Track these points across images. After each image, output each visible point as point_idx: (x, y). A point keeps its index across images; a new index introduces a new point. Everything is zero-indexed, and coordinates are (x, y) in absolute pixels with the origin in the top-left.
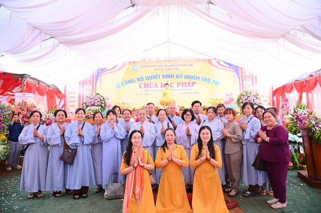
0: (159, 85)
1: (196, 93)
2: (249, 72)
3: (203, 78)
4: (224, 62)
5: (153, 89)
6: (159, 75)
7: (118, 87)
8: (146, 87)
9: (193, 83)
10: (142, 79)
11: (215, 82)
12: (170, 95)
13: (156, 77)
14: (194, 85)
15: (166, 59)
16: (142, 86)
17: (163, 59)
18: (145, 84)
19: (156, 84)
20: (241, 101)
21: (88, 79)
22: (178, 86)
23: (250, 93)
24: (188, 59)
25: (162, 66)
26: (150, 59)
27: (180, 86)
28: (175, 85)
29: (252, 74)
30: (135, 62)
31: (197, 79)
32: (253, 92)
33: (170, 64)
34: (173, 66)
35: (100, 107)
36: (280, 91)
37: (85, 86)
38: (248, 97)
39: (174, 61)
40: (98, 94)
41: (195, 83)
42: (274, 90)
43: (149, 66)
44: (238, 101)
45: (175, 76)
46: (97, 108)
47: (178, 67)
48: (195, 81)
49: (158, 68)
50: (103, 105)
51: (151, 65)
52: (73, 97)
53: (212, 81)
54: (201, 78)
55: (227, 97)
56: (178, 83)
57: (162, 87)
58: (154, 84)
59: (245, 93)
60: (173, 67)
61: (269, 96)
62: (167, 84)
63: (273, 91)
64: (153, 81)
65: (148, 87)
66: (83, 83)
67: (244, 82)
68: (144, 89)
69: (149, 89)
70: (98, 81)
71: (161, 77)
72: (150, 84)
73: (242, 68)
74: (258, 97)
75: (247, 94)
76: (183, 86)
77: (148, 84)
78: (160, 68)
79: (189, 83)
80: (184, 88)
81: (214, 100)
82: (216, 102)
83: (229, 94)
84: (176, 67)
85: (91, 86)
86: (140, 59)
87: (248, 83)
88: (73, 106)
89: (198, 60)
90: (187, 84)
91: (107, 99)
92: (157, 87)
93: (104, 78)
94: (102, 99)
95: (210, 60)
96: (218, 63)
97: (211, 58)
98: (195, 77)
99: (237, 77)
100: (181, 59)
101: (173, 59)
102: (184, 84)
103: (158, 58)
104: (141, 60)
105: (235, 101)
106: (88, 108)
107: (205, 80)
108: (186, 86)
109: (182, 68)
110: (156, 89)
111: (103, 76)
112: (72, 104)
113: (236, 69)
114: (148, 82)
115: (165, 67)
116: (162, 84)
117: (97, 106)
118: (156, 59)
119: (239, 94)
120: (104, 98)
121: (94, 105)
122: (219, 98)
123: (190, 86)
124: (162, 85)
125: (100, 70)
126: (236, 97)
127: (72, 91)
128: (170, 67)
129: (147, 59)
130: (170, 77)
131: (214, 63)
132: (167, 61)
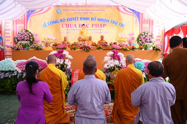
0: (78, 26)
1: (106, 32)
2: (148, 17)
3: (112, 21)
4: (129, 9)
5: (73, 28)
6: (78, 18)
7: (45, 26)
8: (67, 26)
9: (104, 24)
10: (64, 20)
11: (121, 24)
12: (85, 33)
13: (75, 19)
14: (105, 26)
15: (84, 5)
16: (64, 26)
17: (81, 5)
18: (66, 24)
19: (75, 25)
20: (140, 39)
21: (20, 19)
22: (92, 27)
23: (147, 34)
24: (101, 5)
25: (80, 10)
26: (70, 4)
27: (94, 27)
28: (90, 26)
29: (150, 19)
30: (58, 6)
31: (107, 22)
32: (150, 32)
33: (86, 9)
34: (89, 10)
35: (29, 41)
36: (170, 33)
37: (17, 25)
38: (146, 36)
39: (89, 6)
40: (28, 31)
41: (106, 25)
42: (166, 31)
43: (69, 10)
44: (138, 39)
45: (90, 19)
46: (26, 42)
47: (92, 12)
48: (105, 23)
49: (77, 12)
50: (31, 40)
51: (71, 9)
52: (8, 33)
53: (118, 24)
54: (110, 21)
55: (130, 36)
56: (92, 24)
57: (80, 27)
58: (74, 25)
59: (144, 33)
60: (89, 12)
61: (161, 36)
62: (84, 25)
63: (165, 33)
64: (73, 23)
65: (69, 27)
66: (16, 22)
67: (143, 25)
68: (65, 28)
69: (70, 28)
70: (29, 21)
71: (79, 19)
72: (71, 25)
73: (142, 14)
74: (153, 37)
75: (145, 34)
76: (96, 27)
77: (68, 24)
78: (79, 12)
79: (101, 24)
80: (97, 28)
81: (120, 38)
82: (121, 40)
83: (131, 34)
84: (91, 12)
85: (23, 25)
86: (62, 4)
87: (146, 26)
88: (8, 40)
89: (109, 6)
90: (99, 25)
91: (36, 35)
92: (76, 27)
93: (33, 18)
94: (30, 35)
95: (118, 6)
96: (124, 9)
97: (119, 5)
98: (106, 20)
99: (138, 21)
100: (95, 5)
101: (89, 5)
102: (97, 25)
103: (77, 4)
104: (64, 5)
105: (136, 39)
106: (19, 42)
107: (114, 23)
108: (98, 27)
109: (96, 12)
110: (75, 28)
111: (33, 17)
112: (7, 39)
113: (138, 14)
114: (69, 23)
115: (82, 11)
116: (79, 24)
117: (26, 41)
118: (75, 5)
119: (138, 34)
120: (32, 35)
121: (24, 40)
122: (124, 37)
123: (102, 27)
124: (80, 26)
125: (30, 12)
126: (136, 36)
127: (7, 28)
128: (87, 12)
129: (68, 4)
130: (86, 20)
131: (121, 9)
132: (84, 6)
